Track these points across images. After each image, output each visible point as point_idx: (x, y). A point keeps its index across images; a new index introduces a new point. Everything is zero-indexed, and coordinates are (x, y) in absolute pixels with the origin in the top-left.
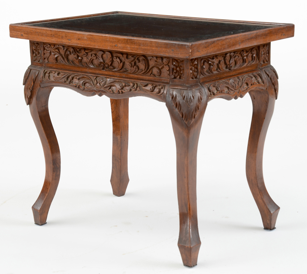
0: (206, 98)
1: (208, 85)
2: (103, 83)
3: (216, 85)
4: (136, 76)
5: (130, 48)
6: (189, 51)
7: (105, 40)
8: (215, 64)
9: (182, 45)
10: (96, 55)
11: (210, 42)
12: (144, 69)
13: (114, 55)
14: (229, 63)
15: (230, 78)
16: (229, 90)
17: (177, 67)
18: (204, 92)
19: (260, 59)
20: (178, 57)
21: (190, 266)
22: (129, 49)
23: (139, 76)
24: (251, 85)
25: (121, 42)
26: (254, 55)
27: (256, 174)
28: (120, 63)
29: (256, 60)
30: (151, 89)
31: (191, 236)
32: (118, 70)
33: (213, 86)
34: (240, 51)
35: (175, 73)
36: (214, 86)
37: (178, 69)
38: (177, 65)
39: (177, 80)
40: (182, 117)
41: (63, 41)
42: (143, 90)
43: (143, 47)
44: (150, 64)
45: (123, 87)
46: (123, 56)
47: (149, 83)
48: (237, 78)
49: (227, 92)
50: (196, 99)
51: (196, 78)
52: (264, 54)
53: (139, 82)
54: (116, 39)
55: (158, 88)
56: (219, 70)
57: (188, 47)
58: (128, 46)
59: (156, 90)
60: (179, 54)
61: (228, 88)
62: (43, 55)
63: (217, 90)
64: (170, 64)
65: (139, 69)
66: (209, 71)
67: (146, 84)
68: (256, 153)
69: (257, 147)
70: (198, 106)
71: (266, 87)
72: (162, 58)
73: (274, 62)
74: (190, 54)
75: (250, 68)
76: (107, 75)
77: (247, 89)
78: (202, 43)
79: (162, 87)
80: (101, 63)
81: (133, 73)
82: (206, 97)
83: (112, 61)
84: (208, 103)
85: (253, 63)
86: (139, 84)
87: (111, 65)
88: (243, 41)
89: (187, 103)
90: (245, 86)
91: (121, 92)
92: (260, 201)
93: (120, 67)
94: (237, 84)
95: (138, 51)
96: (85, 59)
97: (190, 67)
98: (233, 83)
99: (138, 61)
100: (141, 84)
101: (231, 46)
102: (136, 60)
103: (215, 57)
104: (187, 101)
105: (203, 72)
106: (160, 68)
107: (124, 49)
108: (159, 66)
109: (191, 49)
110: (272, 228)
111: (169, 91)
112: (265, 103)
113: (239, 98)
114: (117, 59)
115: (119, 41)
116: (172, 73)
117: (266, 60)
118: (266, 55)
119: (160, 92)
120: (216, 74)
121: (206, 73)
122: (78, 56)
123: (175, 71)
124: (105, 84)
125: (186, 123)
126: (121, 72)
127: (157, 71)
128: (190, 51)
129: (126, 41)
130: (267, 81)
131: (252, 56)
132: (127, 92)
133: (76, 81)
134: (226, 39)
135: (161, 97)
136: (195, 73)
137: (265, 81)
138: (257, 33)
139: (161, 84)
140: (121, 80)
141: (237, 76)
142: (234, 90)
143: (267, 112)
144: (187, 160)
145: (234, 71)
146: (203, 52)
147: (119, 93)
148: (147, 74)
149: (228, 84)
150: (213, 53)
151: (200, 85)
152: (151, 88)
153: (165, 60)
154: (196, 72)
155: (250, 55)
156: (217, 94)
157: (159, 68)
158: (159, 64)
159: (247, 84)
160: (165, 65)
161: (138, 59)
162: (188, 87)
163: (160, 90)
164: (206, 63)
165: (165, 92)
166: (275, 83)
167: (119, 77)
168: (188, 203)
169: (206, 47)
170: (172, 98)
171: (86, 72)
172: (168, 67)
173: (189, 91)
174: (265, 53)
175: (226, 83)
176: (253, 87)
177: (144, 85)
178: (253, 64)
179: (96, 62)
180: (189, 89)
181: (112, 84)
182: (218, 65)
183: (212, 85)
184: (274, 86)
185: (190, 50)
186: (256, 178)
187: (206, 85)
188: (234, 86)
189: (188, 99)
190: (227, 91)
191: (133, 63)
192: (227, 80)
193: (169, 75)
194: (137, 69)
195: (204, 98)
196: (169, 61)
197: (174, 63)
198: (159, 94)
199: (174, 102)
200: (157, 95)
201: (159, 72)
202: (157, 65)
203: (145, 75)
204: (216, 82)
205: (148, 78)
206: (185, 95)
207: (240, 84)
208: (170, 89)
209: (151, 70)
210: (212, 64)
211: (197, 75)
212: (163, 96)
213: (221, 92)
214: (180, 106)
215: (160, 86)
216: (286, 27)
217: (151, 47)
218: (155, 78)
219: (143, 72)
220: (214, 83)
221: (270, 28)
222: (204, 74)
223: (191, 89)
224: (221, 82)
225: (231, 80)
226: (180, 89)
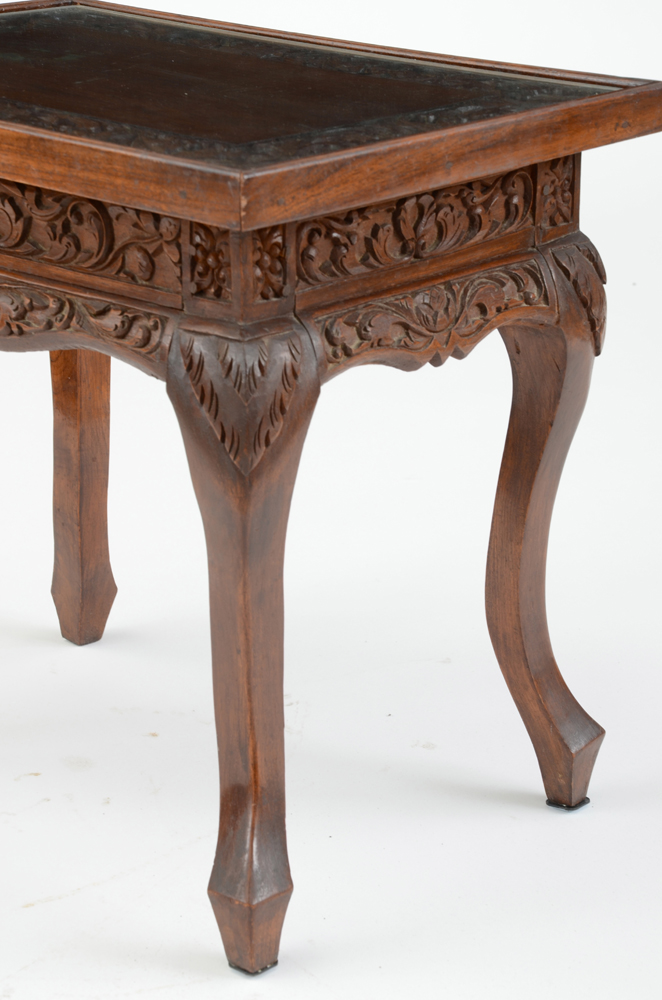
0: (314, 369)
1: (326, 320)
3: (357, 318)
4: (70, 274)
5: (39, 171)
6: (240, 204)
8: (355, 242)
9: (215, 177)
11: (326, 165)
12: (95, 252)
14: (413, 232)
15: (417, 288)
16: (408, 334)
17: (206, 253)
18: (310, 347)
19: (537, 212)
20: (201, 222)
21: (250, 971)
22: (36, 175)
23: (80, 276)
24: (499, 310)
25: (6, 146)
26: (515, 200)
27: (518, 616)
28: (17, 220)
29: (523, 216)
30: (116, 326)
31: (256, 862)
32: (10, 247)
33: (345, 323)
34: (458, 189)
35: (200, 274)
36: (349, 324)
37: (210, 260)
38: (207, 245)
39: (206, 305)
40: (223, 439)
42: (91, 328)
43: (81, 174)
44: (115, 232)
45: (26, 311)
46: (23, 194)
47: (114, 304)
48: (442, 287)
49: (402, 343)
50: (275, 375)
51: (278, 294)
52: (554, 194)
53: (80, 298)
55: (141, 327)
56: (372, 260)
57: (234, 188)
58: (33, 165)
59: (133, 331)
60: (206, 212)
61: (406, 327)
63: (362, 338)
64: (184, 241)
65: (78, 247)
66: (333, 268)
67: (102, 309)
69: (524, 523)
70: (281, 400)
71: (556, 316)
72: (157, 218)
73: (589, 223)
74: (243, 214)
75: (495, 249)
78: (291, 171)
79: (156, 323)
81: (61, 262)
82: (314, 365)
84: (325, 388)
85: (512, 228)
86: (78, 303)
88: (463, 154)
89: (239, 390)
90: (475, 316)
91: (15, 330)
93: (15, 233)
94: (441, 312)
95: (65, 187)
97: (253, 257)
98: (426, 307)
99: (76, 221)
100: (85, 305)
101: (412, 177)
102: (69, 213)
103: (355, 216)
104: (238, 385)
105: (308, 273)
106: (151, 252)
107: (18, 175)
108: (148, 243)
109: (245, 194)
110: (574, 801)
111: (179, 338)
112: (556, 369)
113: (451, 361)
114: (4, 205)
116: (189, 275)
117: (562, 215)
118: (562, 195)
119: (147, 340)
120: (359, 275)
121: (319, 275)
123: (200, 268)
125: (236, 462)
126: (18, 253)
127: (140, 264)
128: (244, 203)
129: (22, 144)
130: (559, 293)
131: (507, 204)
132: (36, 332)
135: (149, 360)
136: (276, 279)
137: (552, 292)
138: (518, 123)
139: (154, 312)
140: (19, 283)
141: (443, 281)
142: (428, 333)
143: (561, 401)
144: (244, 593)
145: (431, 263)
146: (298, 204)
147: (12, 333)
148: (108, 269)
149: (408, 312)
150: (340, 205)
151: (295, 319)
152: (119, 324)
153: (167, 224)
154: (279, 273)
155: (499, 199)
156: (358, 354)
157: (146, 251)
158: (146, 235)
159: (483, 309)
160: (168, 242)
161: (75, 211)
162: (244, 331)
163: (147, 335)
164: (319, 240)
165: (166, 342)
166: (591, 300)
167: (13, 272)
168: (251, 743)
169: (308, 187)
170: (189, 367)
172: (176, 251)
173: (247, 347)
174: (559, 190)
175: (400, 309)
176: (505, 320)
177: (96, 310)
178: (510, 233)
180: (247, 339)
182: (368, 242)
183: (341, 320)
184: (589, 310)
185: (243, 198)
186: (519, 630)
187: (319, 322)
188: (430, 318)
189: (244, 375)
190: (400, 341)
191: (59, 224)
192: (404, 298)
193: (181, 282)
194: (73, 249)
195: (309, 370)
196: (180, 230)
197: (198, 239)
198: (143, 351)
199: (195, 382)
200: (136, 352)
201: (147, 265)
202: (141, 241)
203: (98, 273)
204: (360, 307)
205: (108, 284)
206: (232, 360)
207: (454, 308)
208: (181, 331)
209: (121, 255)
210: (343, 240)
211: (281, 283)
212: (158, 356)
213: (379, 345)
214: (214, 401)
215: (149, 319)
216: (638, 96)
217: (109, 174)
218: (135, 287)
219: (94, 260)
220: (350, 311)
221: (573, 104)
222: (310, 280)
223: (257, 339)
224: (380, 304)
225: (419, 298)
226: (217, 336)
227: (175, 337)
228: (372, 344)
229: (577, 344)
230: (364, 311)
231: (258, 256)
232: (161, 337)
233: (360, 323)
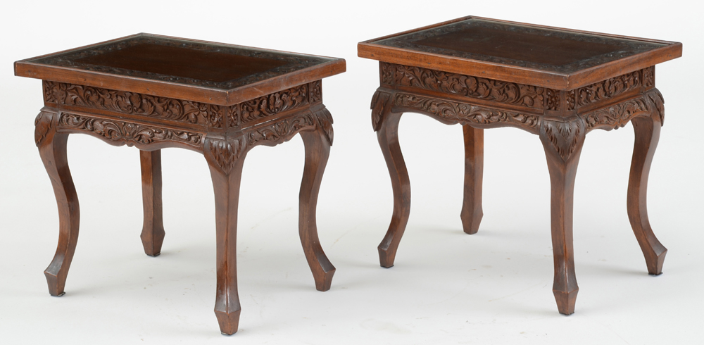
0: (584, 130)
1: (586, 116)
2: (466, 111)
3: (594, 115)
4: (505, 105)
6: (567, 83)
7: (471, 66)
8: (593, 93)
9: (559, 76)
10: (458, 79)
12: (514, 98)
13: (480, 81)
14: (608, 89)
15: (609, 106)
16: (608, 120)
17: (552, 97)
18: (582, 124)
19: (643, 82)
21: (566, 314)
23: (509, 105)
24: (633, 112)
25: (489, 69)
26: (636, 79)
28: (487, 90)
29: (639, 83)
32: (484, 98)
34: (622, 76)
35: (550, 103)
36: (592, 117)
37: (553, 99)
38: (552, 95)
39: (552, 112)
40: (558, 152)
41: (422, 64)
42: (514, 120)
43: (514, 76)
44: (521, 92)
45: (490, 117)
46: (489, 82)
47: (521, 113)
48: (617, 106)
49: (607, 122)
50: (573, 132)
51: (573, 109)
52: (648, 77)
54: (483, 65)
55: (530, 119)
56: (597, 98)
57: (565, 79)
58: (498, 74)
59: (528, 121)
60: (556, 86)
61: (608, 118)
62: (394, 77)
63: (596, 121)
64: (544, 94)
65: (508, 97)
66: (587, 101)
67: (517, 115)
68: (639, 187)
70: (575, 139)
71: (650, 114)
72: (535, 87)
73: (659, 84)
74: (568, 86)
75: (631, 94)
76: (470, 102)
77: (628, 118)
79: (535, 118)
80: (464, 88)
81: (502, 101)
82: (583, 128)
83: (478, 87)
84: (586, 136)
85: (635, 87)
86: (508, 113)
87: (476, 91)
88: (624, 66)
89: (564, 136)
90: (627, 114)
92: (644, 241)
93: (486, 94)
94: (617, 113)
96: (445, 83)
97: (567, 98)
98: (613, 112)
99: (508, 89)
100: (511, 114)
102: (505, 87)
103: (593, 86)
105: (580, 102)
106: (533, 97)
108: (532, 95)
110: (658, 273)
111: (543, 123)
113: (620, 128)
114: (482, 86)
115: (487, 67)
116: (546, 104)
117: (650, 83)
119: (532, 123)
120: (594, 102)
121: (583, 103)
122: (437, 80)
124: (469, 112)
125: (562, 158)
126: (487, 99)
127: (529, 101)
130: (651, 107)
131: (634, 80)
133: (434, 107)
134: (606, 66)
135: (533, 129)
136: (572, 104)
137: (649, 107)
139: (534, 115)
140: (487, 108)
141: (617, 104)
142: (614, 120)
143: (652, 140)
145: (613, 98)
147: (486, 123)
148: (517, 104)
149: (608, 113)
151: (577, 116)
152: (523, 119)
153: (539, 89)
155: (632, 79)
156: (595, 126)
157: (531, 98)
158: (531, 93)
159: (629, 112)
160: (539, 95)
161: (507, 86)
162: (564, 120)
164: (583, 92)
165: (539, 124)
166: (660, 109)
167: (485, 105)
168: (564, 245)
169: (584, 78)
170: (547, 131)
171: (446, 98)
172: (542, 97)
173: (566, 124)
175: (606, 112)
176: (635, 115)
177: (514, 115)
178: (635, 89)
179: (458, 87)
180: (566, 122)
181: (478, 112)
182: (596, 93)
183: (590, 116)
184: (660, 112)
185: (568, 81)
186: (639, 215)
187: (584, 116)
188: (614, 115)
189: (565, 132)
191: (502, 91)
192: (606, 109)
193: (543, 106)
194: (506, 97)
195: (582, 130)
196: (543, 91)
197: (549, 93)
198: (531, 127)
199: (549, 135)
200: (528, 128)
201: (532, 101)
202: (530, 95)
204: (595, 112)
205: (518, 107)
206: (561, 128)
207: (621, 112)
208: (544, 121)
209: (523, 99)
210: (590, 92)
212: (536, 128)
213: (601, 123)
214: (555, 140)
215: (533, 117)
216: (673, 47)
217: (523, 76)
218: (527, 108)
219: (514, 100)
220: (592, 113)
221: (655, 50)
222: (581, 104)
223: (568, 122)
224: (600, 111)
225: (611, 109)
226: (556, 121)
228: (599, 123)
229: (656, 123)
232: (537, 122)
233: (595, 117)
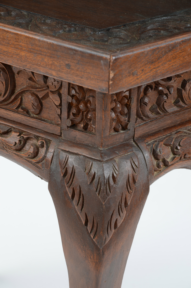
1: (153, 144)
3: (171, 141)
6: (109, 76)
8: (172, 92)
9: (92, 56)
11: (164, 47)
12: (3, 93)
17: (79, 101)
18: (143, 161)
30: (16, 143)
33: (164, 144)
35: (74, 114)
37: (82, 106)
38: (79, 96)
39: (77, 135)
40: (86, 224)
44: (17, 82)
47: (14, 128)
50: (122, 182)
51: (124, 128)
55: (32, 145)
56: (181, 103)
57: (106, 64)
59: (27, 147)
63: (174, 154)
64: (63, 92)
66: (158, 109)
67: (6, 130)
70: (126, 199)
74: (111, 82)
78: (143, 53)
79: (43, 143)
84: (153, 187)
97: (111, 106)
104: (98, 190)
105: (143, 113)
106: (40, 96)
108: (39, 91)
109: (113, 70)
111: (58, 155)
116: (66, 114)
119: (36, 154)
120: (173, 113)
123: (74, 111)
125: (94, 240)
127: (33, 104)
128: (112, 75)
136: (124, 119)
139: (41, 135)
146: (145, 74)
151: (134, 143)
152: (17, 142)
153: (53, 81)
154: (126, 115)
156: (172, 165)
157: (37, 96)
158: (37, 86)
160: (52, 92)
163: (36, 150)
164: (151, 92)
165: (49, 156)
169: (152, 62)
170: (65, 175)
172: (58, 98)
173: (105, 166)
177: (2, 131)
180: (105, 160)
182: (179, 92)
183: (162, 143)
185: (111, 72)
187: (149, 145)
189: (103, 184)
193: (61, 118)
195: (141, 179)
196: (61, 85)
197: (73, 92)
198: (34, 161)
199: (69, 185)
200: (28, 161)
201: (38, 105)
202: (34, 90)
203: (4, 107)
204: (174, 133)
205: (10, 115)
206: (95, 173)
208: (60, 150)
209: (20, 97)
210: (166, 91)
211: (127, 121)
212: (44, 165)
213: (184, 158)
214: (81, 199)
215: (38, 140)
218: (28, 118)
219: (2, 98)
220: (167, 136)
222: (144, 118)
223: (111, 159)
224: (185, 131)
226: (84, 156)
227: (55, 154)
228: (181, 157)
230: (175, 136)
231: (114, 105)
232: (46, 153)
233: (174, 144)
